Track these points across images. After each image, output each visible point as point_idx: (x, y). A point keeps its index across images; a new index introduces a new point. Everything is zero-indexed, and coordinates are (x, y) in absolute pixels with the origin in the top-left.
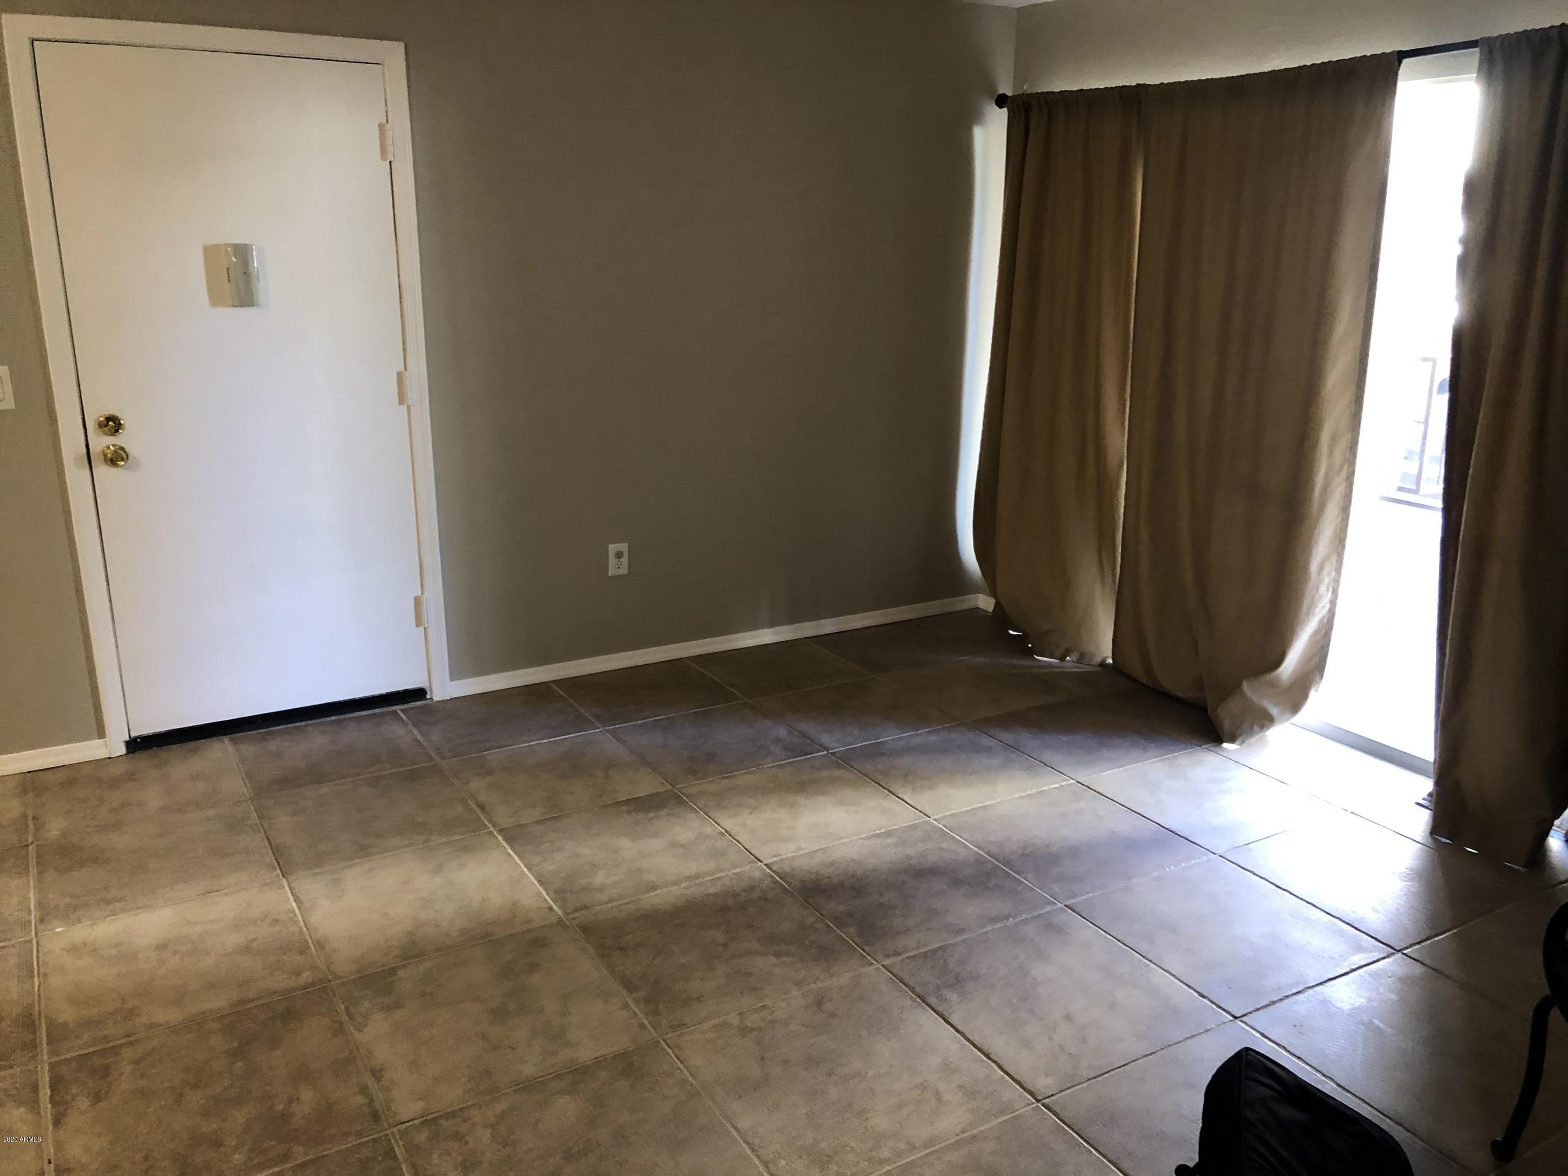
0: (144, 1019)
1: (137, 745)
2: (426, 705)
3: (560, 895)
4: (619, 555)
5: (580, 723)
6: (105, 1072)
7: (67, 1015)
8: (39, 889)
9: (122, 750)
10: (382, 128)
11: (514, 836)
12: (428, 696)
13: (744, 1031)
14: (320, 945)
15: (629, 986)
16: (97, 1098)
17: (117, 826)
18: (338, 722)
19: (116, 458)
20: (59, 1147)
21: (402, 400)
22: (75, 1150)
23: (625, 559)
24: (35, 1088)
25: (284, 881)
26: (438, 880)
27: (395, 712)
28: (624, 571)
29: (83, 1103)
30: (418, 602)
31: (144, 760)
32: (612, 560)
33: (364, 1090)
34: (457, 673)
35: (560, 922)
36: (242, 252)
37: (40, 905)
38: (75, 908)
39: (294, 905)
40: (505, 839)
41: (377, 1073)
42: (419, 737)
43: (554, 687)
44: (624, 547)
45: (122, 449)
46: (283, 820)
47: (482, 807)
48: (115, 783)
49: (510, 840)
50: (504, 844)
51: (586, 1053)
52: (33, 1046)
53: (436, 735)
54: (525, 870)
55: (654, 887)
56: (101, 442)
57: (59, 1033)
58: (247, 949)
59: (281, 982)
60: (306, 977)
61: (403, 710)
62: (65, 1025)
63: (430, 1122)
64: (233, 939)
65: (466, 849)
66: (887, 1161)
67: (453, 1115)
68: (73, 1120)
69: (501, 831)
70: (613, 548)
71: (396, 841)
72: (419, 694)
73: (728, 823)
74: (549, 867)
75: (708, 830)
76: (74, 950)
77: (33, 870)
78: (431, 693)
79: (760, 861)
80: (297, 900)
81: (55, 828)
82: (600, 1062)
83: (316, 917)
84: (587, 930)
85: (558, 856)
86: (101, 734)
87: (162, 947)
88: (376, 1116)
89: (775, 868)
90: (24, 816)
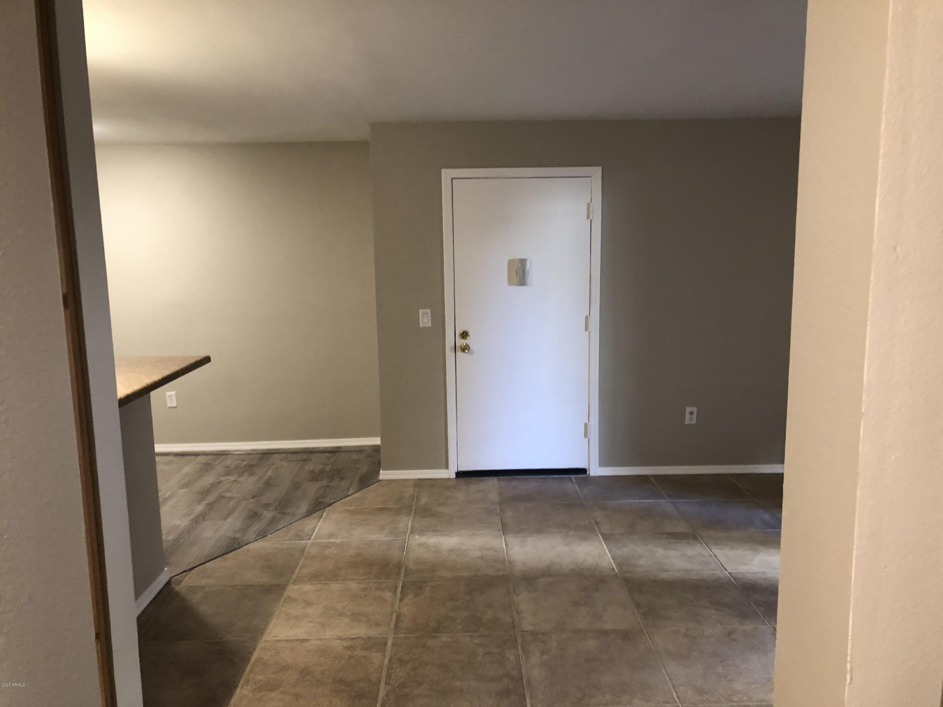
0: (437, 574)
1: (460, 474)
2: (586, 478)
3: (619, 565)
4: (691, 413)
5: (660, 496)
6: (421, 588)
7: (412, 566)
8: (413, 522)
9: (454, 476)
10: (588, 206)
11: (606, 538)
12: (588, 473)
13: (686, 635)
14: (510, 562)
15: (638, 606)
16: (416, 595)
17: (445, 504)
18: (544, 478)
19: (465, 349)
20: (399, 608)
21: (587, 329)
22: (404, 610)
23: (695, 416)
24: (396, 587)
25: (503, 537)
26: (567, 548)
27: (571, 478)
28: (694, 422)
29: (411, 596)
30: (586, 425)
31: (462, 480)
32: (687, 416)
33: (512, 617)
34: (603, 463)
35: (616, 575)
36: (523, 262)
37: (412, 528)
38: (423, 531)
39: (504, 546)
40: (603, 538)
41: (519, 613)
42: (578, 490)
43: (652, 478)
44: (695, 410)
45: (468, 345)
46: (509, 513)
47: (597, 523)
48: (448, 488)
49: (605, 540)
50: (602, 540)
51: (608, 626)
52: (399, 574)
53: (586, 490)
54: (608, 552)
55: (666, 570)
56: (460, 342)
57: (408, 572)
58: (482, 558)
59: (491, 572)
60: (501, 573)
61: (575, 478)
62: (411, 570)
63: (534, 634)
64: (478, 554)
65: (584, 539)
66: (735, 702)
67: (544, 634)
68: (406, 601)
69: (602, 535)
70: (688, 410)
71: (554, 530)
72: (583, 471)
73: (716, 551)
74: (618, 553)
75: (704, 553)
76: (420, 545)
77: (412, 514)
78: (589, 472)
79: (726, 570)
80: (506, 544)
81: (424, 501)
82: (614, 631)
83: (511, 553)
84: (627, 581)
85: (625, 550)
86: (447, 468)
87: (451, 551)
88: (514, 627)
89: (733, 575)
90: (413, 495)
